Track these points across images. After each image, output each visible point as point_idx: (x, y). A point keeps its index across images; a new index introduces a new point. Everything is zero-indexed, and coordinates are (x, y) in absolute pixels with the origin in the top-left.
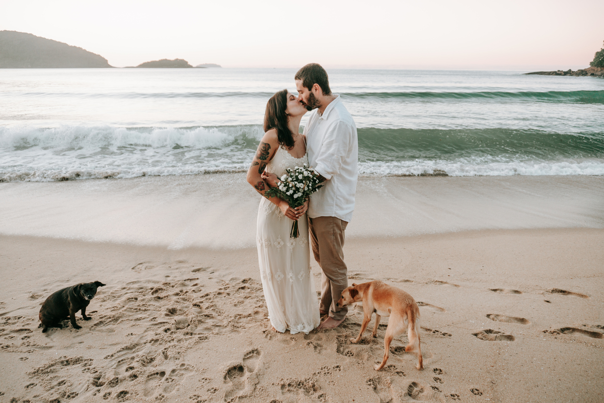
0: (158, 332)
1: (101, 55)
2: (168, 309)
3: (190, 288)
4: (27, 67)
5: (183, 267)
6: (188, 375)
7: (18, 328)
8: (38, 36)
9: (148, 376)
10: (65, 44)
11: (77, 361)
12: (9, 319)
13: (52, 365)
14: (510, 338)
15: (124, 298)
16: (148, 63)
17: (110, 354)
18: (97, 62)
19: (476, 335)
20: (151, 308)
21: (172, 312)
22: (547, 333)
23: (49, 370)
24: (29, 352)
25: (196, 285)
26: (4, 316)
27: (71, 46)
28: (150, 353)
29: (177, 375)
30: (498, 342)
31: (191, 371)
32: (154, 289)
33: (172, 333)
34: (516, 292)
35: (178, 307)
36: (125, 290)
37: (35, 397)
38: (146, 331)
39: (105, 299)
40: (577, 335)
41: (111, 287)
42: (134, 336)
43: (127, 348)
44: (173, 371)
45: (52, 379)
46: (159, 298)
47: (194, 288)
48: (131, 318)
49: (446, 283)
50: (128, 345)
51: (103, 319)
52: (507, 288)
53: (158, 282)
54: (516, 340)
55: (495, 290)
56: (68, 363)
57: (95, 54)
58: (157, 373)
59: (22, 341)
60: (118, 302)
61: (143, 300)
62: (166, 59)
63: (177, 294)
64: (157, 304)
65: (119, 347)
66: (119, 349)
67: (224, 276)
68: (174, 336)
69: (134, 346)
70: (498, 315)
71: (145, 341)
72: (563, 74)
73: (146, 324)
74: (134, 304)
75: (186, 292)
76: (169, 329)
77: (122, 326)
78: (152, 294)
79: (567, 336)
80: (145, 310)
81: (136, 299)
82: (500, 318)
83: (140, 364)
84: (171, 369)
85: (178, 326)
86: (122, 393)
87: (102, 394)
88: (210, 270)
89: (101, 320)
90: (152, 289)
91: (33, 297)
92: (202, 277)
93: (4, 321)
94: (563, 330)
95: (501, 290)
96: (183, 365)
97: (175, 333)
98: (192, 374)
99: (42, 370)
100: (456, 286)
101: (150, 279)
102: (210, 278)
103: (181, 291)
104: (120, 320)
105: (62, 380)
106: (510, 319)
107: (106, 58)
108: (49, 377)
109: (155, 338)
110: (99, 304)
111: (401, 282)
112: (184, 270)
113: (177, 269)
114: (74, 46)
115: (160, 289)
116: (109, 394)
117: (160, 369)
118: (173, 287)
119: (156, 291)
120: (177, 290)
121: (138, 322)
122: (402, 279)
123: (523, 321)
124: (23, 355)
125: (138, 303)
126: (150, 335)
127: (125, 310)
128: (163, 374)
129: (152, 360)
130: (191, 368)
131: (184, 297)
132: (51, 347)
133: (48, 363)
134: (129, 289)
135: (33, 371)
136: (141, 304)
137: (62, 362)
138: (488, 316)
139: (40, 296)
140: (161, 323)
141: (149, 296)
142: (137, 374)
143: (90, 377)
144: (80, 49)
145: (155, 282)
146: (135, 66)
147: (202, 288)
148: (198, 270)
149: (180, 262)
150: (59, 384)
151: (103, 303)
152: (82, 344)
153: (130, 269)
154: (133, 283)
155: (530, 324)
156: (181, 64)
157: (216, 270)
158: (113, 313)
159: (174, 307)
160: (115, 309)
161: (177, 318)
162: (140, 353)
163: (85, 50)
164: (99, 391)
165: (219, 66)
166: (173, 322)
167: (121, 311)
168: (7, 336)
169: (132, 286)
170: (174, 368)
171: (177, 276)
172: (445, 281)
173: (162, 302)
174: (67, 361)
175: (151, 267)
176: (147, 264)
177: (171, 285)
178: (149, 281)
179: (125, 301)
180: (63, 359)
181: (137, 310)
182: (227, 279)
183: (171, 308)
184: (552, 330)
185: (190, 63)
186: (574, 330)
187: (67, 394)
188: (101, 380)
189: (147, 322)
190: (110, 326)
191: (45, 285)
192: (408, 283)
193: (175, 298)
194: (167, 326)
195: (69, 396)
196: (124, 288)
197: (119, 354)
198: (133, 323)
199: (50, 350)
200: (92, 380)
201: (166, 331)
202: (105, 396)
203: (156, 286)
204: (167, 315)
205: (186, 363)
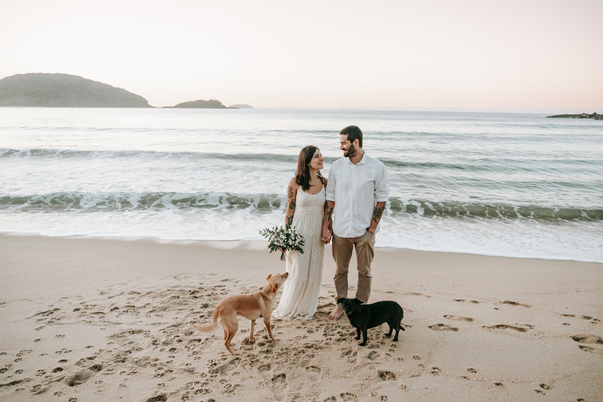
0: (196, 317)
1: (142, 96)
2: (202, 304)
3: (219, 291)
4: (74, 106)
5: (213, 278)
6: (216, 341)
7: (95, 312)
8: (86, 78)
9: (190, 341)
10: (110, 86)
11: (140, 332)
12: (88, 306)
13: (123, 333)
14: (455, 329)
15: (170, 296)
16: (185, 103)
17: (162, 328)
18: (137, 102)
19: (430, 327)
20: (191, 303)
21: (206, 306)
22: (485, 328)
23: (121, 335)
24: (106, 325)
25: (224, 290)
26: (84, 304)
27: (116, 88)
28: (190, 329)
29: (209, 341)
30: (446, 331)
31: (219, 339)
32: (192, 291)
33: (206, 318)
34: (475, 302)
35: (210, 303)
36: (169, 291)
37: (114, 349)
38: (186, 317)
39: (155, 296)
40: (508, 330)
41: (159, 289)
42: (178, 319)
43: (174, 326)
44: (207, 339)
45: (124, 340)
46: (196, 297)
47: (222, 292)
48: (175, 308)
49: (421, 295)
50: (175, 323)
51: (155, 309)
52: (468, 299)
53: (194, 287)
54: (459, 331)
55: (458, 301)
56: (133, 332)
57: (137, 95)
58: (196, 340)
59: (99, 320)
60: (165, 298)
61: (184, 298)
62: (201, 100)
63: (209, 295)
64: (194, 301)
65: (168, 325)
66: (168, 326)
67: (245, 285)
68: (207, 320)
69: (179, 325)
70: (452, 316)
71: (186, 322)
72: (588, 117)
73: (186, 313)
74: (178, 301)
75: (216, 294)
76: (203, 316)
77: (169, 313)
78: (190, 294)
79: (500, 329)
80: (186, 304)
81: (179, 297)
82: (453, 318)
83: (184, 334)
84: (205, 338)
85: (210, 315)
86: (172, 349)
87: (159, 349)
88: (235, 281)
89: (154, 309)
90: (190, 291)
91: (102, 293)
92: (228, 286)
93: (85, 307)
94: (498, 326)
95: (463, 301)
96: (213, 336)
97: (208, 318)
98: (220, 341)
99: (117, 335)
100: (428, 297)
101: (188, 285)
102: (235, 286)
103: (212, 294)
104: (168, 309)
105: (131, 341)
106: (461, 319)
107: (146, 99)
108: (122, 339)
109: (194, 320)
110: (152, 299)
111: (385, 293)
112: (214, 280)
113: (209, 279)
114: (118, 88)
115: (196, 291)
116: (164, 349)
117: (197, 338)
118: (206, 290)
119: (193, 293)
120: (210, 293)
121: (180, 311)
122: (386, 291)
123: (470, 320)
124: (103, 327)
125: (180, 300)
126: (190, 319)
127: (171, 304)
128: (199, 340)
129: (191, 333)
130: (219, 338)
131: (214, 297)
132: (120, 324)
133: (120, 332)
134: (173, 291)
135: (110, 335)
136: (183, 300)
137: (129, 332)
138: (445, 316)
139: (107, 293)
140: (198, 312)
141: (188, 296)
142: (182, 339)
143: (150, 340)
144: (123, 90)
145: (192, 287)
146: (173, 106)
147: (228, 292)
148: (226, 280)
149: (212, 274)
150: (129, 343)
151: (154, 299)
152: (142, 323)
153: (173, 278)
154: (176, 287)
155: (475, 322)
156: (215, 105)
157: (240, 281)
158: (163, 305)
159: (207, 303)
160: (163, 302)
161: (209, 309)
162: (184, 329)
163: (128, 92)
164: (157, 348)
165: (251, 107)
166: (207, 311)
167: (168, 304)
168: (88, 316)
169: (174, 289)
170: (208, 337)
171: (209, 284)
172: (420, 293)
173: (197, 300)
174: (133, 331)
175: (189, 278)
176: (185, 275)
177: (205, 289)
178: (188, 286)
179: (170, 298)
180: (130, 330)
181: (180, 304)
182: (248, 287)
183: (204, 303)
184: (490, 326)
185: (223, 104)
186: (507, 326)
187: (135, 349)
188: (157, 342)
189: (187, 311)
190: (161, 313)
191: (109, 286)
192: (391, 294)
193: (208, 297)
194: (202, 314)
195: (137, 350)
196: (169, 290)
197: (168, 329)
198: (177, 311)
199: (120, 325)
200: (151, 342)
201: (201, 317)
202: (161, 350)
203: (192, 290)
204: (202, 308)
205: (216, 335)
